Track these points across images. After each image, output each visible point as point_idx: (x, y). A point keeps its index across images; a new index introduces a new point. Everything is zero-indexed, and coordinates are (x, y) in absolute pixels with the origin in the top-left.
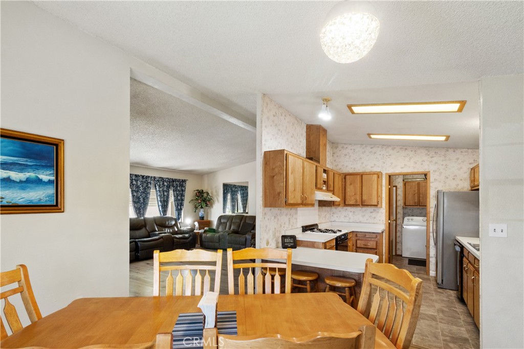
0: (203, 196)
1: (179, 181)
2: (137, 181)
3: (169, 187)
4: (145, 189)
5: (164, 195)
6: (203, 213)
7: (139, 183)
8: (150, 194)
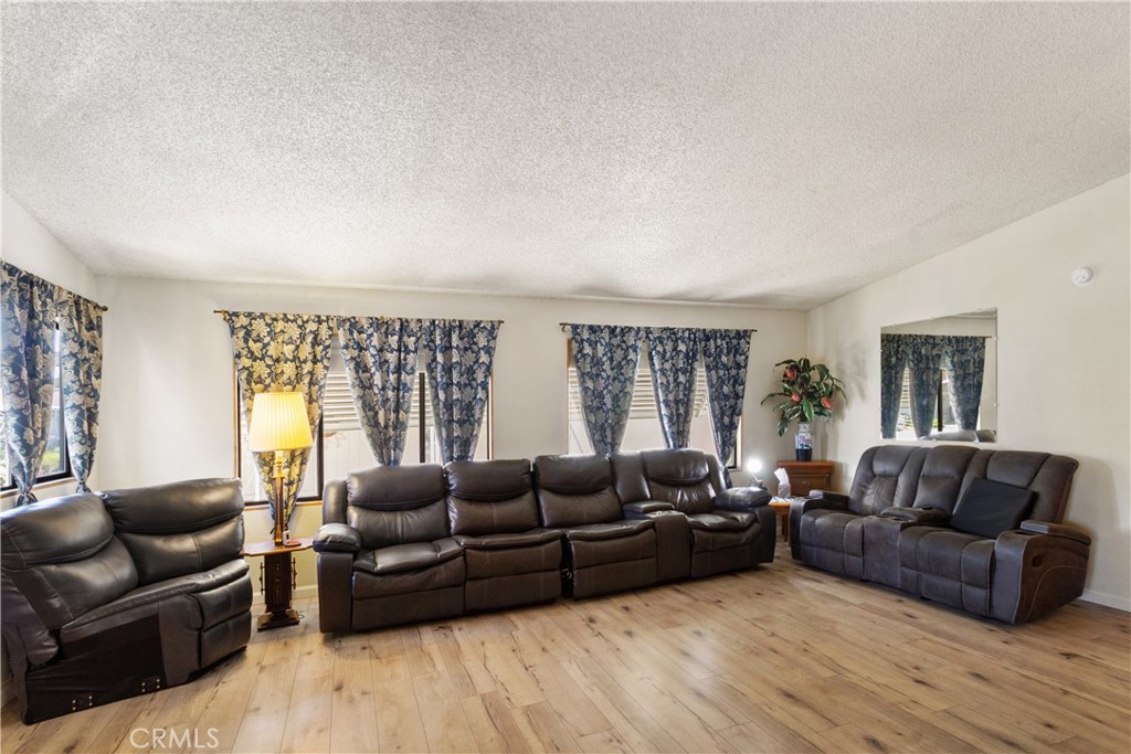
0: (807, 380)
1: (725, 334)
2: (593, 344)
3: (694, 355)
4: (620, 367)
5: (678, 384)
6: (808, 437)
7: (601, 350)
8: (632, 383)
